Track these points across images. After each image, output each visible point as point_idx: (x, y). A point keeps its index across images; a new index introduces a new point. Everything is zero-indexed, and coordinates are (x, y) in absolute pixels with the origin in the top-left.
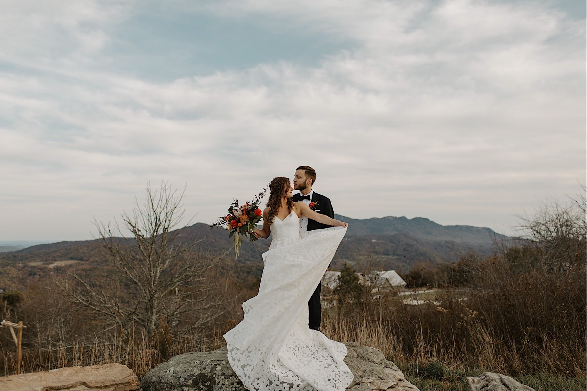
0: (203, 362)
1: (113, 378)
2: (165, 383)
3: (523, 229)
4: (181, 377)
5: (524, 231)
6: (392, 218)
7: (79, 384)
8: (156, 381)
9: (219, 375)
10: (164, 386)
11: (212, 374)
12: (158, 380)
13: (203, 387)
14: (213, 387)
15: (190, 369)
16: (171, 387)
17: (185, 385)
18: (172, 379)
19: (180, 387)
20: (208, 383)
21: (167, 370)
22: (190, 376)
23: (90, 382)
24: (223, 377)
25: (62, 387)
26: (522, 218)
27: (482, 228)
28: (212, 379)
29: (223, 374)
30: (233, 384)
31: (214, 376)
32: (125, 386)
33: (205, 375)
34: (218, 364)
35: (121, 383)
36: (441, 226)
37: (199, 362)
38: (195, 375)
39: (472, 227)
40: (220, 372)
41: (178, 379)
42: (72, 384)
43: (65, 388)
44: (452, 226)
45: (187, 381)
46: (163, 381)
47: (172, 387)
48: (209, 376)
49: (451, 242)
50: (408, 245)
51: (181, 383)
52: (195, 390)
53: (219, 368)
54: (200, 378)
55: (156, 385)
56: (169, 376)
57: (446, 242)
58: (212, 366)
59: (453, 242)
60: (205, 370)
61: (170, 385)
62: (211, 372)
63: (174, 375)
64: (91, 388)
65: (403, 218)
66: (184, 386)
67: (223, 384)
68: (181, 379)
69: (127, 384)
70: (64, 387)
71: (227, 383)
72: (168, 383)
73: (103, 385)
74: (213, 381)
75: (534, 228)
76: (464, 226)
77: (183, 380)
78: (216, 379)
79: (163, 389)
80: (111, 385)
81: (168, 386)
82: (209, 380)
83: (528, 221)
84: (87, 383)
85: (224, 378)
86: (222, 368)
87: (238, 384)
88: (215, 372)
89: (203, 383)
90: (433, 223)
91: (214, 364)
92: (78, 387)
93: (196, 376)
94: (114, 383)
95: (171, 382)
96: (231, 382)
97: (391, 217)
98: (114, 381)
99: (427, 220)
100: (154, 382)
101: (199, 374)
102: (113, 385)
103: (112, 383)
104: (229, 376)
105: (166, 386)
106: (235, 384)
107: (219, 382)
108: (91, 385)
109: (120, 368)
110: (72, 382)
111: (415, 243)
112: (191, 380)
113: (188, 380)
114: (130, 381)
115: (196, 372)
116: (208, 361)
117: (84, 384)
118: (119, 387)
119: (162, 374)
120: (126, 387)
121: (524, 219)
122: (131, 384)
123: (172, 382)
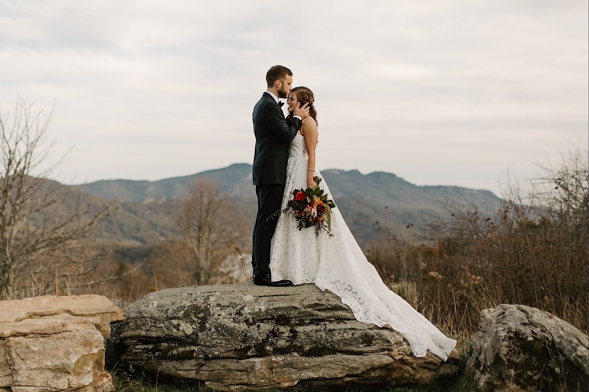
0: (191, 294)
1: (97, 308)
2: (148, 318)
3: (543, 183)
4: (168, 310)
5: (544, 186)
6: (337, 173)
7: (62, 312)
8: (137, 316)
9: (214, 306)
10: (146, 320)
11: (206, 304)
12: (138, 315)
13: (196, 319)
14: (207, 319)
15: (178, 301)
16: (155, 322)
17: (175, 318)
18: (157, 313)
19: (167, 320)
20: (202, 315)
21: (149, 304)
22: (180, 307)
23: (74, 310)
24: (218, 308)
25: (46, 314)
26: (542, 167)
27: (479, 191)
28: (206, 310)
29: (219, 305)
30: (231, 315)
31: (208, 307)
32: (112, 315)
33: (198, 306)
34: (211, 295)
35: (107, 312)
36: (414, 186)
37: (186, 294)
38: (186, 306)
39: (463, 189)
40: (215, 303)
41: (166, 312)
42: (56, 311)
43: (49, 315)
44: (432, 187)
45: (177, 313)
46: (145, 315)
47: (157, 321)
48: (203, 306)
49: (429, 212)
50: (360, 215)
51: (170, 316)
52: (186, 322)
53: (212, 299)
54: (192, 309)
55: (136, 321)
56: (153, 310)
57: (421, 212)
58: (204, 297)
59: (432, 211)
60: (197, 301)
61: (154, 319)
62: (204, 303)
63: (158, 308)
64: (77, 315)
65: (355, 173)
66: (173, 319)
67: (219, 315)
68: (169, 312)
69: (113, 314)
70: (48, 313)
71: (223, 314)
72: (152, 317)
73: (88, 313)
74: (208, 312)
75: (558, 181)
76: (450, 187)
77: (172, 312)
78: (211, 310)
79: (145, 324)
80: (96, 314)
81: (152, 321)
82: (203, 311)
83: (552, 171)
84: (71, 310)
85: (220, 309)
86: (216, 299)
87: (236, 315)
88: (209, 303)
89: (195, 314)
90: (402, 182)
91: (206, 295)
92: (62, 314)
93: (188, 307)
94: (100, 312)
95: (155, 316)
96: (228, 312)
97: (335, 170)
98: (99, 310)
99: (392, 176)
100: (134, 318)
101: (191, 305)
102: (99, 313)
103: (97, 312)
104: (225, 306)
105: (149, 321)
106: (233, 315)
107: (215, 313)
108: (76, 313)
109: (101, 299)
110: (55, 309)
111: (372, 212)
112: (182, 312)
113: (179, 312)
114: (115, 311)
115: (188, 304)
116: (199, 293)
117: (68, 311)
118: (106, 316)
119: (143, 308)
120: (113, 317)
121: (546, 169)
122: (116, 314)
123: (158, 316)
